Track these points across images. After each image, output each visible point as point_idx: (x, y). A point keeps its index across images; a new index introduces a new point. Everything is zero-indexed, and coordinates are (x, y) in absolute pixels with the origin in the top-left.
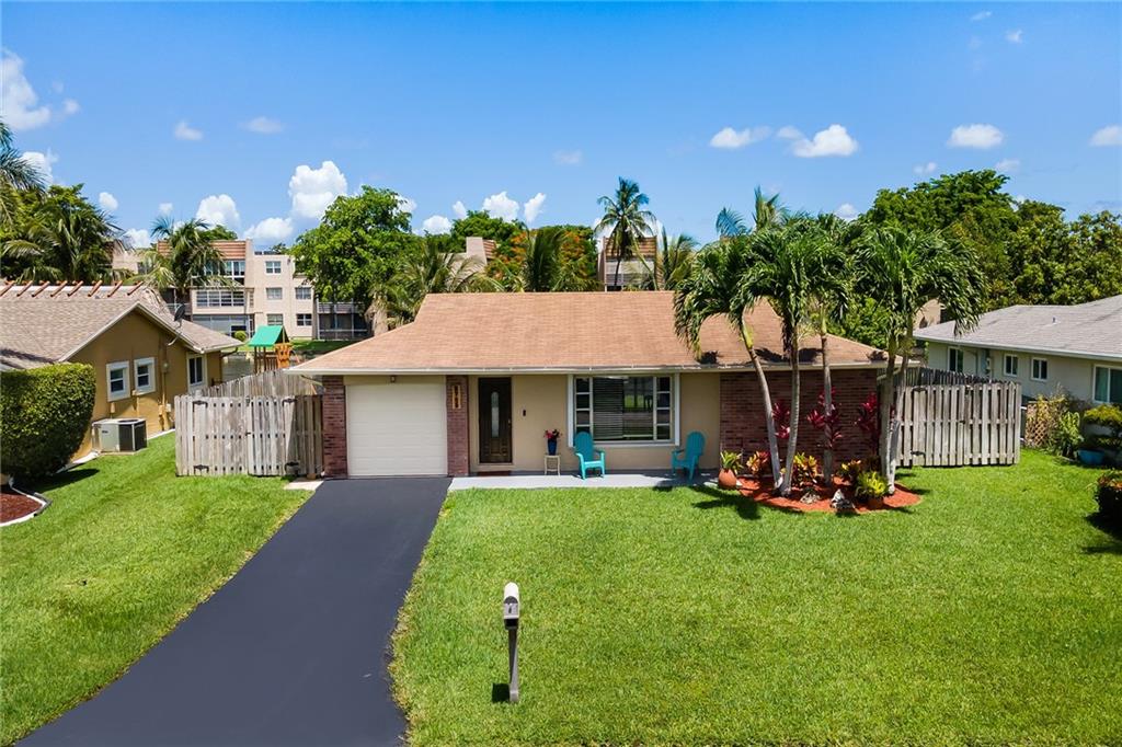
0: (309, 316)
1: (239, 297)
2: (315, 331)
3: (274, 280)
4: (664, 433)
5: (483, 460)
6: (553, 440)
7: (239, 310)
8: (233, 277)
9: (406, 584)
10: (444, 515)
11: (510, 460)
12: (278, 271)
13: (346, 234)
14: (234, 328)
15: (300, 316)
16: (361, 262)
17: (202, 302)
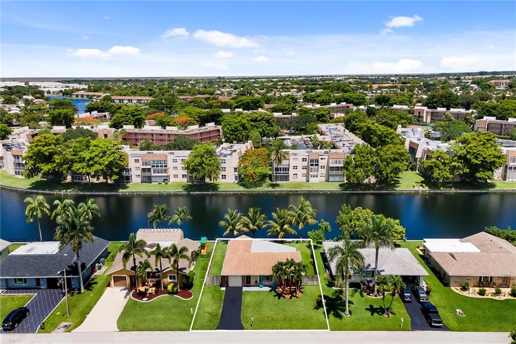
0: (186, 175)
1: (166, 171)
2: (188, 179)
3: (175, 164)
4: (272, 280)
5: (247, 283)
6: (256, 282)
7: (165, 174)
8: (164, 165)
9: (241, 310)
10: (243, 296)
11: (250, 283)
12: (176, 162)
13: (198, 160)
14: (164, 180)
15: (183, 175)
16: (204, 168)
17: (154, 172)
